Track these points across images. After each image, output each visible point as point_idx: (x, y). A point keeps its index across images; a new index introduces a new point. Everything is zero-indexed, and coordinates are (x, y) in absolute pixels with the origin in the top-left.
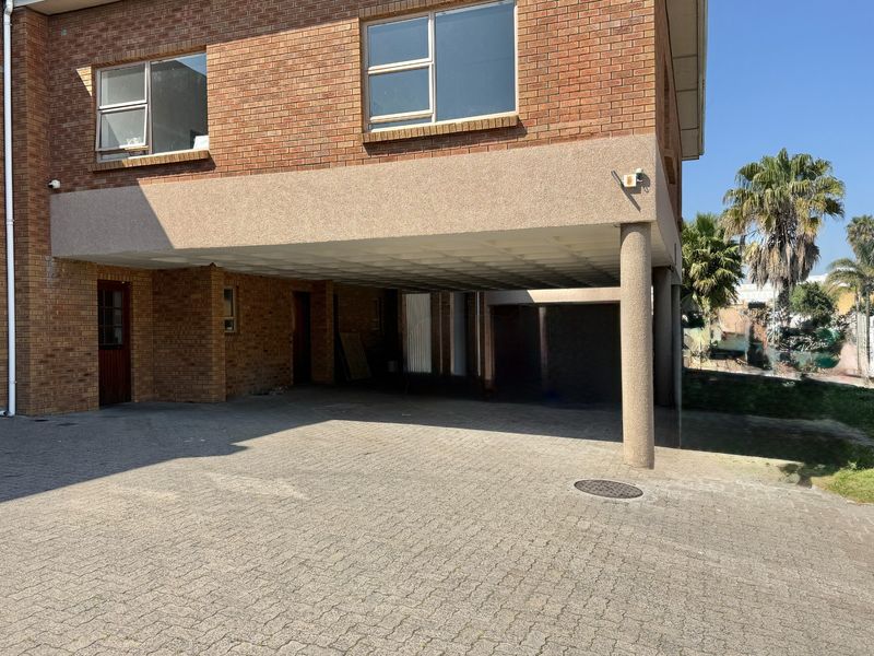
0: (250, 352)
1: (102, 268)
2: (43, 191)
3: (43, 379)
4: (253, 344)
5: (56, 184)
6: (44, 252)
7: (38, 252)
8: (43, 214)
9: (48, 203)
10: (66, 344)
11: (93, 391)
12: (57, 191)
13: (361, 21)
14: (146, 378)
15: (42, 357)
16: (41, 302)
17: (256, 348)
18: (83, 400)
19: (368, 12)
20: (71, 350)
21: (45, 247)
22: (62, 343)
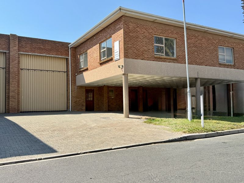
0: (117, 102)
1: (86, 87)
2: (75, 76)
3: (74, 105)
4: (118, 100)
5: (76, 74)
6: (75, 85)
7: (74, 85)
8: (75, 79)
9: (76, 77)
10: (79, 100)
11: (84, 108)
12: (77, 75)
13: (100, 44)
14: (97, 107)
15: (74, 102)
16: (74, 93)
17: (119, 101)
18: (82, 109)
19: (100, 42)
20: (80, 101)
21: (75, 84)
22: (78, 100)
